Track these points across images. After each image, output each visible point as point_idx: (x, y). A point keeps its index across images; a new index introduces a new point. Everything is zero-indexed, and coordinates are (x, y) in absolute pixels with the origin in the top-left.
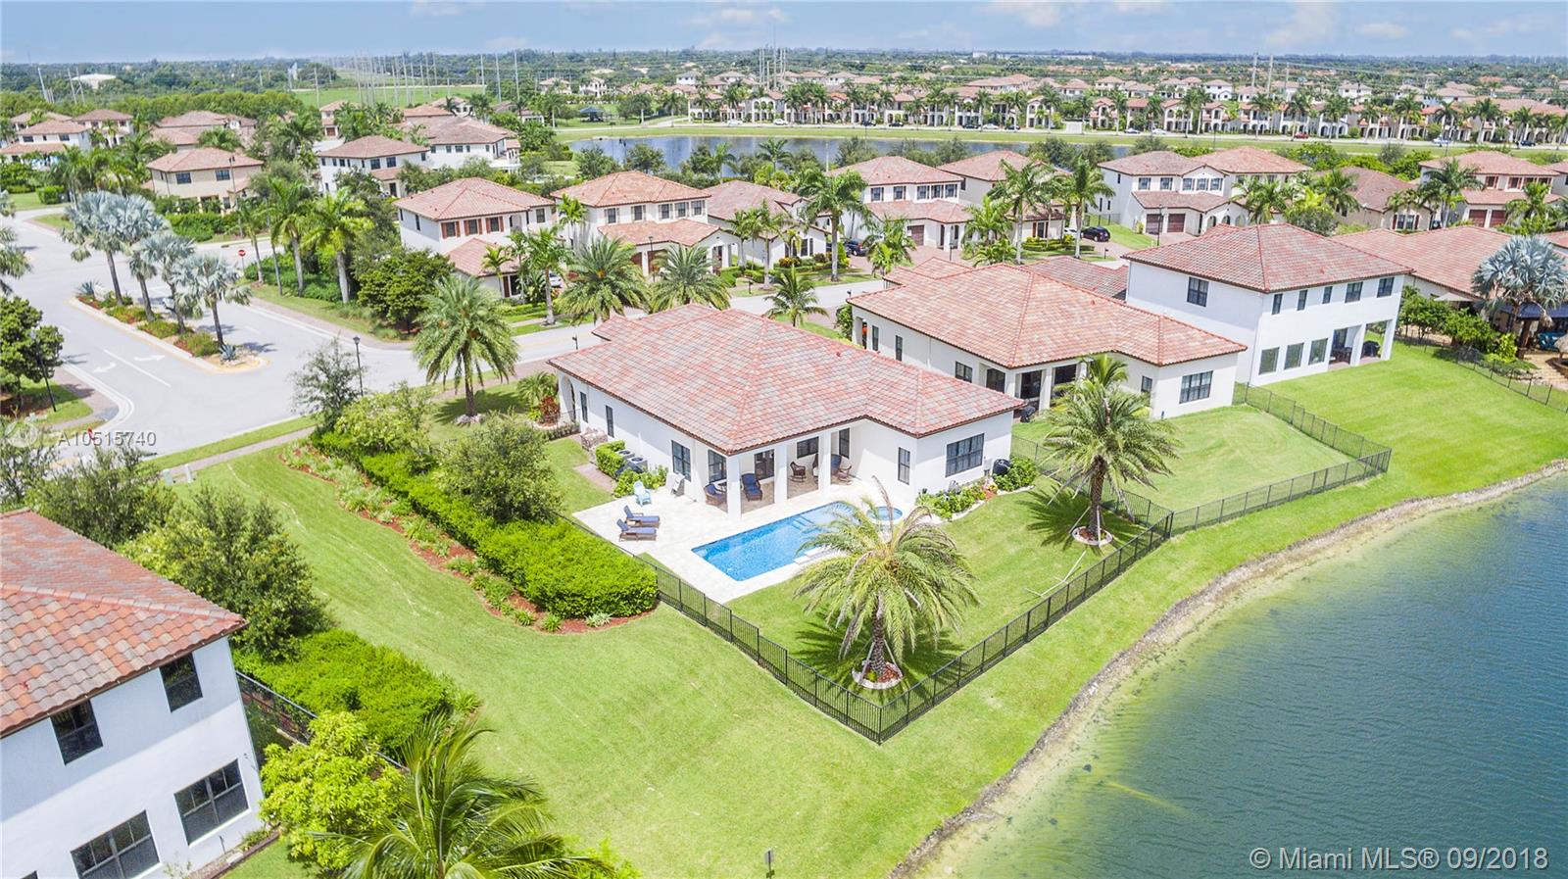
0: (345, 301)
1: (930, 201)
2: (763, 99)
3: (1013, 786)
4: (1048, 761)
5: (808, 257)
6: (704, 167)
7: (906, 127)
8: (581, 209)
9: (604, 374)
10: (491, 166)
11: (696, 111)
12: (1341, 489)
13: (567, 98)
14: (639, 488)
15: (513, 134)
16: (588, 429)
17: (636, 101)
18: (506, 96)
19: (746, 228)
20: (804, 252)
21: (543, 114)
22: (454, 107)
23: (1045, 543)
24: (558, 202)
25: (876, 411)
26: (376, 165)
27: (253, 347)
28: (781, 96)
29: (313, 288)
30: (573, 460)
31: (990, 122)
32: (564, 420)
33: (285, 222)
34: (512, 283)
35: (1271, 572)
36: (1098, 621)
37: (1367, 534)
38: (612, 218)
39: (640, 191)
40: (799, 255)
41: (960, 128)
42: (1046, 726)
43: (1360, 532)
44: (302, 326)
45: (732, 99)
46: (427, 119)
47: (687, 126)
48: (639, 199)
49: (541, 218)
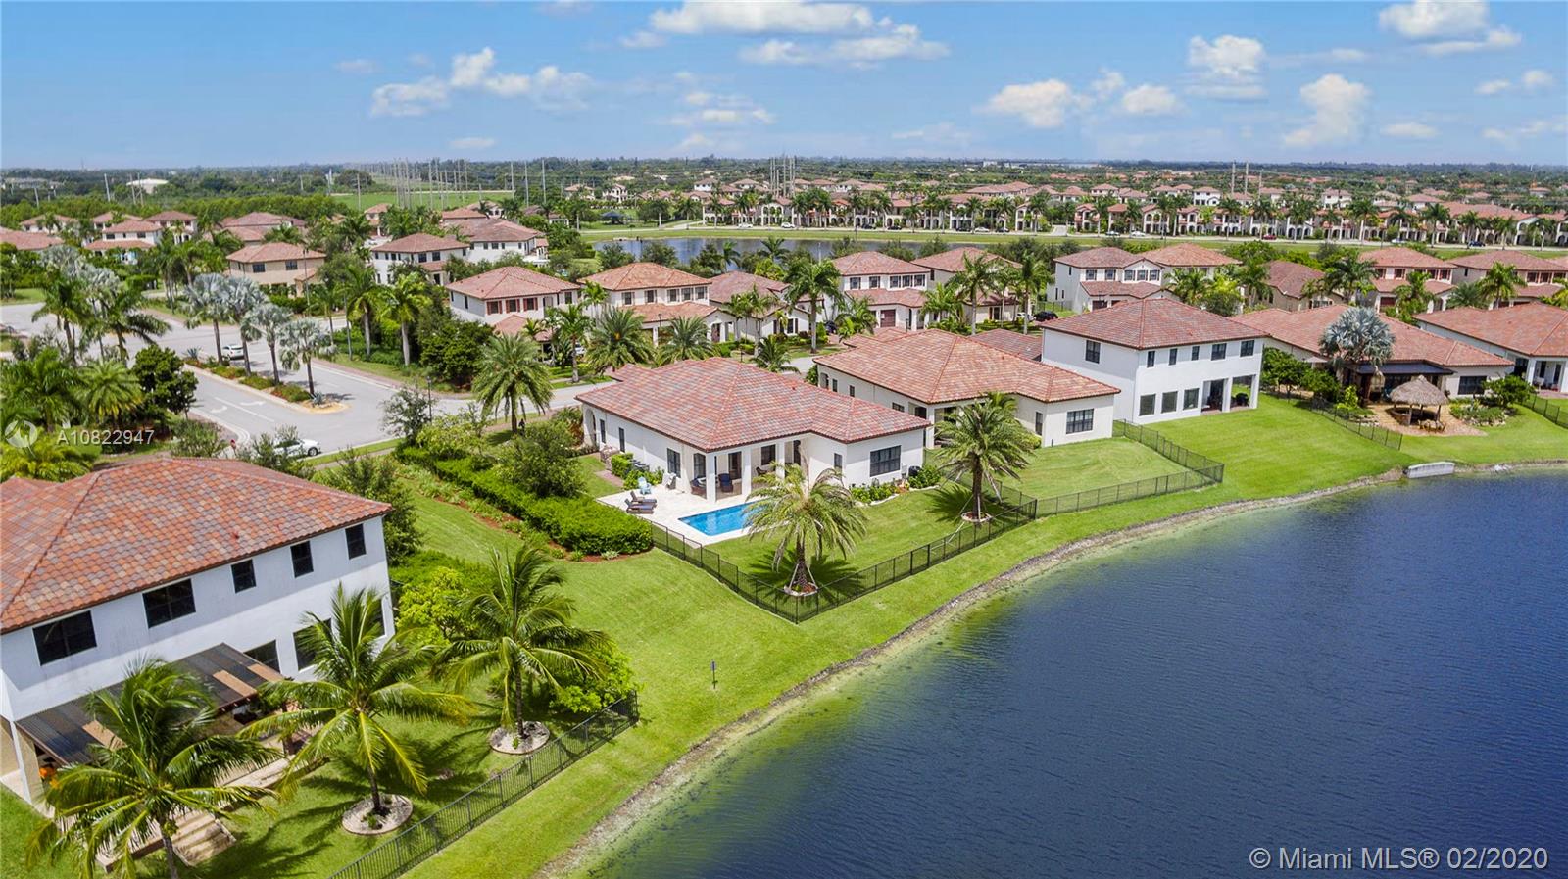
0: (406, 363)
1: (902, 289)
2: (772, 205)
3: (886, 651)
4: (912, 639)
5: (794, 334)
6: (710, 261)
7: (904, 230)
8: (603, 293)
9: (619, 404)
10: (525, 260)
11: (710, 215)
12: (1182, 492)
13: (591, 203)
15: (542, 234)
16: (605, 447)
17: (655, 205)
18: (534, 201)
19: (739, 309)
20: (790, 330)
21: (568, 216)
22: (487, 210)
23: (940, 520)
24: (583, 287)
25: (818, 427)
26: (423, 258)
27: (334, 397)
28: (789, 201)
29: (378, 355)
30: (593, 468)
31: (982, 225)
32: (588, 441)
33: (359, 300)
34: (545, 350)
35: (1110, 543)
36: (967, 566)
37: (1194, 522)
38: (628, 300)
39: (652, 279)
40: (786, 332)
41: (954, 232)
42: (916, 620)
43: (1188, 521)
44: (372, 382)
45: (742, 204)
46: (463, 221)
47: (702, 229)
48: (651, 285)
49: (569, 300)
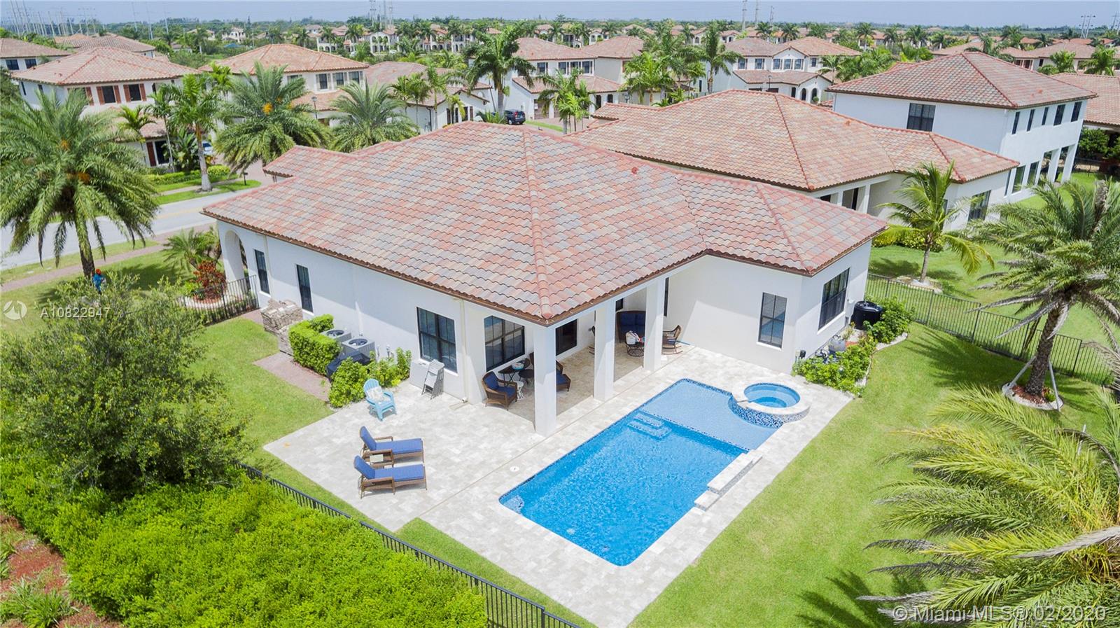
9: (292, 219)
11: (325, 46)
14: (373, 391)
16: (271, 302)
19: (409, 94)
21: (191, 47)
25: (722, 242)
28: (394, 31)
30: (253, 351)
32: (233, 293)
34: (158, 149)
39: (295, 61)
48: (295, 68)
